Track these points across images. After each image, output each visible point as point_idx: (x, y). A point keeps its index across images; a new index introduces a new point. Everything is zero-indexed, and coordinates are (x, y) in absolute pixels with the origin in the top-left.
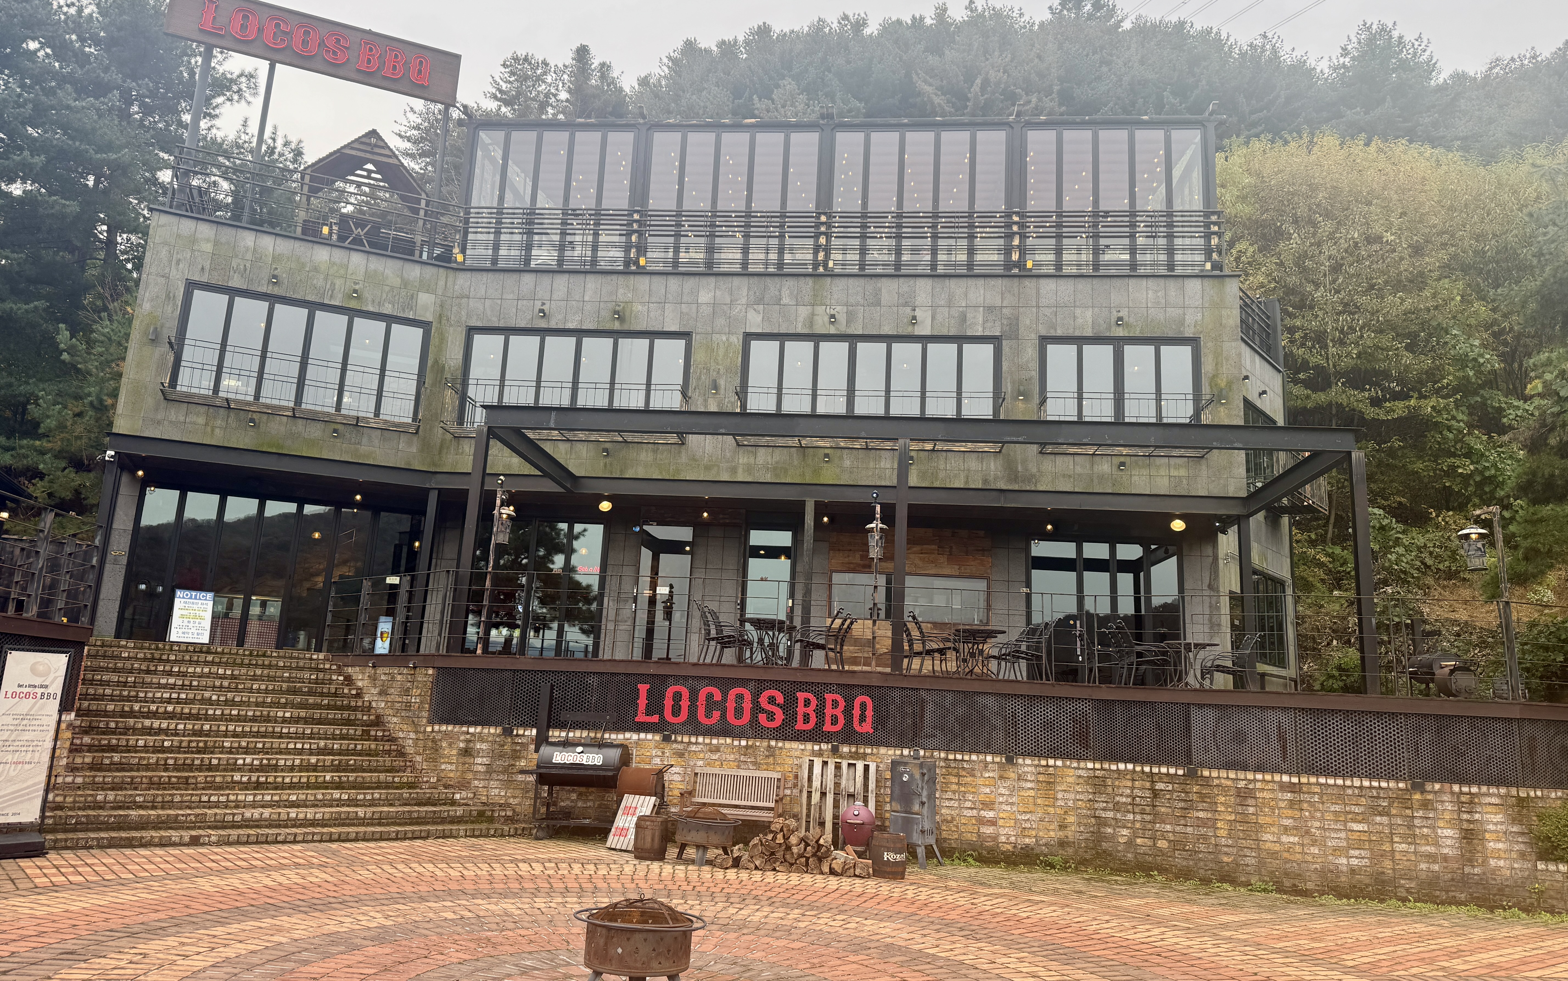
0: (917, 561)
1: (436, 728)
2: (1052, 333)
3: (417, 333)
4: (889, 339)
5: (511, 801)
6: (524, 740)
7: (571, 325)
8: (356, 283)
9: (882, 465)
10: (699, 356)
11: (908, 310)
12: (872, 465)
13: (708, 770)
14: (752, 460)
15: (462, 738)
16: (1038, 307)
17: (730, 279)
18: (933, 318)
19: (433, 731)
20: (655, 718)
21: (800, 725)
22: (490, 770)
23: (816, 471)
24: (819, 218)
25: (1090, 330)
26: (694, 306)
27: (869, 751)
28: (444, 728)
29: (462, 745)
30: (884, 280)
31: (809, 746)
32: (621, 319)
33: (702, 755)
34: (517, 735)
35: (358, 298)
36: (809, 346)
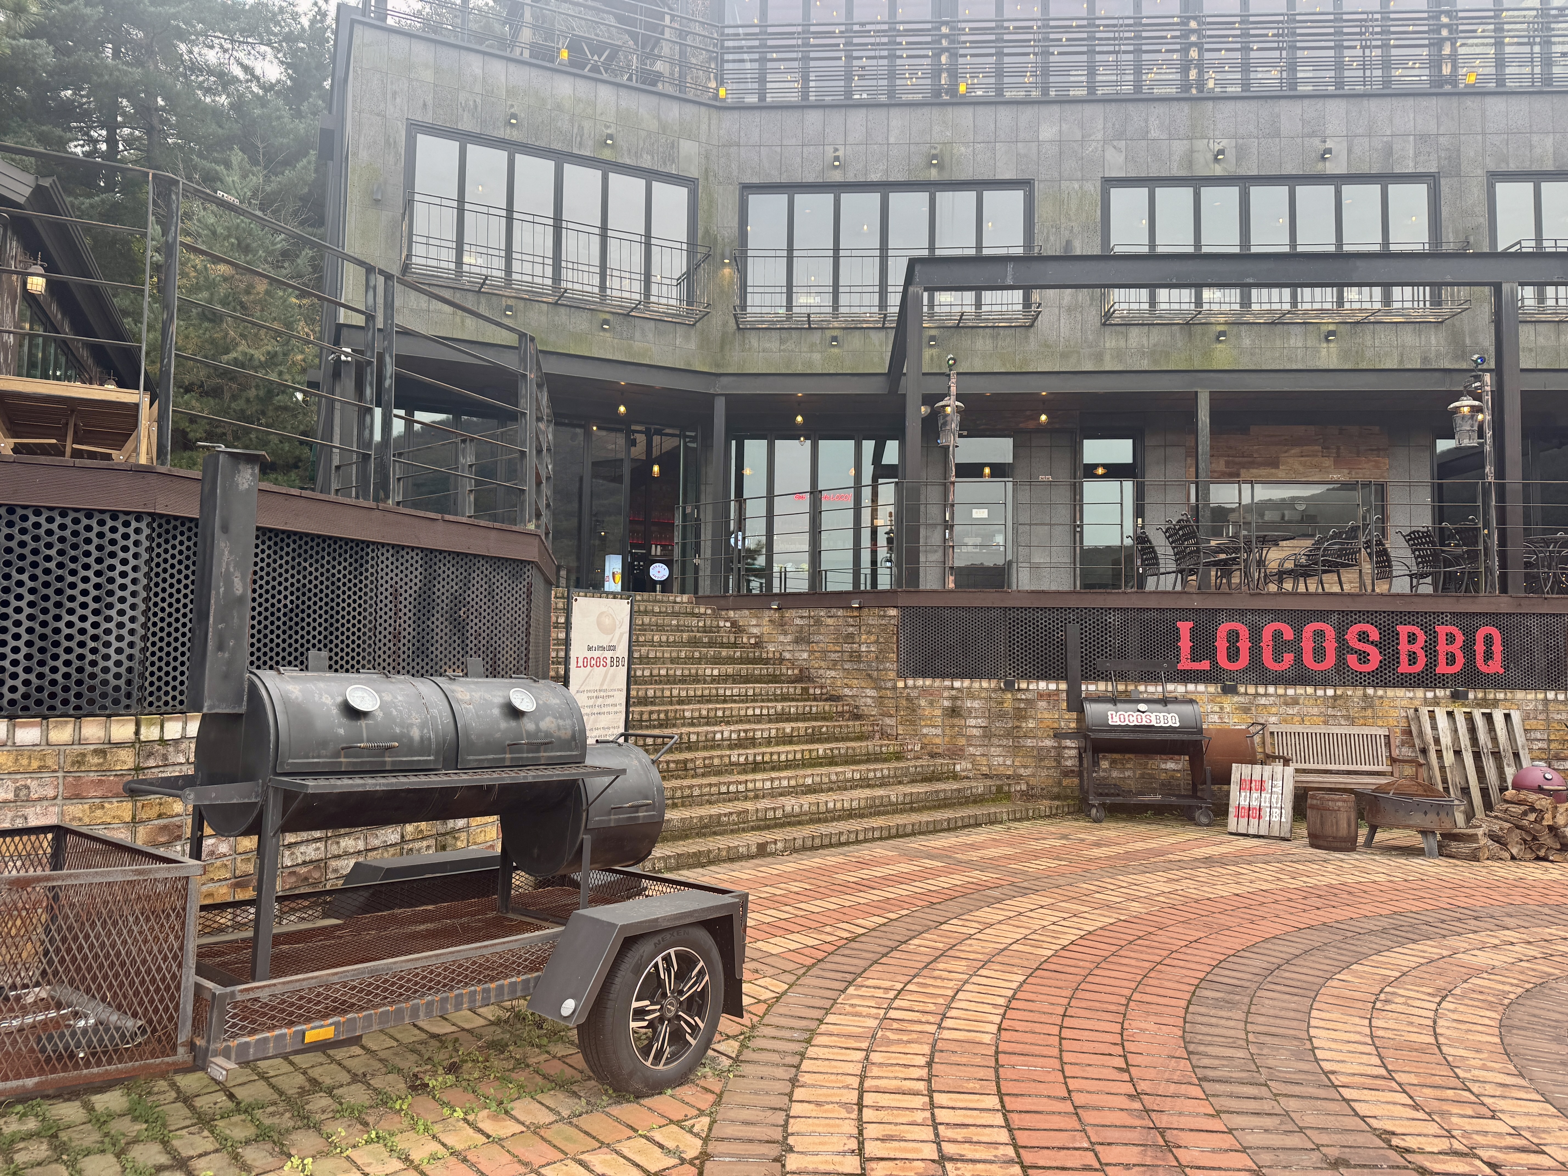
0: (1296, 466)
1: (910, 682)
2: (1503, 168)
3: (682, 193)
4: (1292, 181)
5: (1022, 771)
6: (1029, 696)
7: (874, 177)
8: (607, 127)
9: (1292, 342)
10: (1044, 211)
11: (1316, 142)
12: (1278, 343)
13: (1289, 728)
14: (1122, 343)
15: (946, 694)
16: (1484, 134)
17: (1079, 107)
18: (1350, 151)
19: (906, 687)
20: (1205, 665)
21: (1404, 667)
22: (988, 734)
23: (1207, 354)
24: (1187, 24)
25: (1551, 162)
26: (1034, 145)
27: (1501, 696)
28: (920, 682)
29: (946, 703)
30: (1283, 102)
31: (1420, 693)
32: (940, 167)
33: (1274, 710)
34: (1019, 690)
35: (612, 146)
36: (1187, 193)
